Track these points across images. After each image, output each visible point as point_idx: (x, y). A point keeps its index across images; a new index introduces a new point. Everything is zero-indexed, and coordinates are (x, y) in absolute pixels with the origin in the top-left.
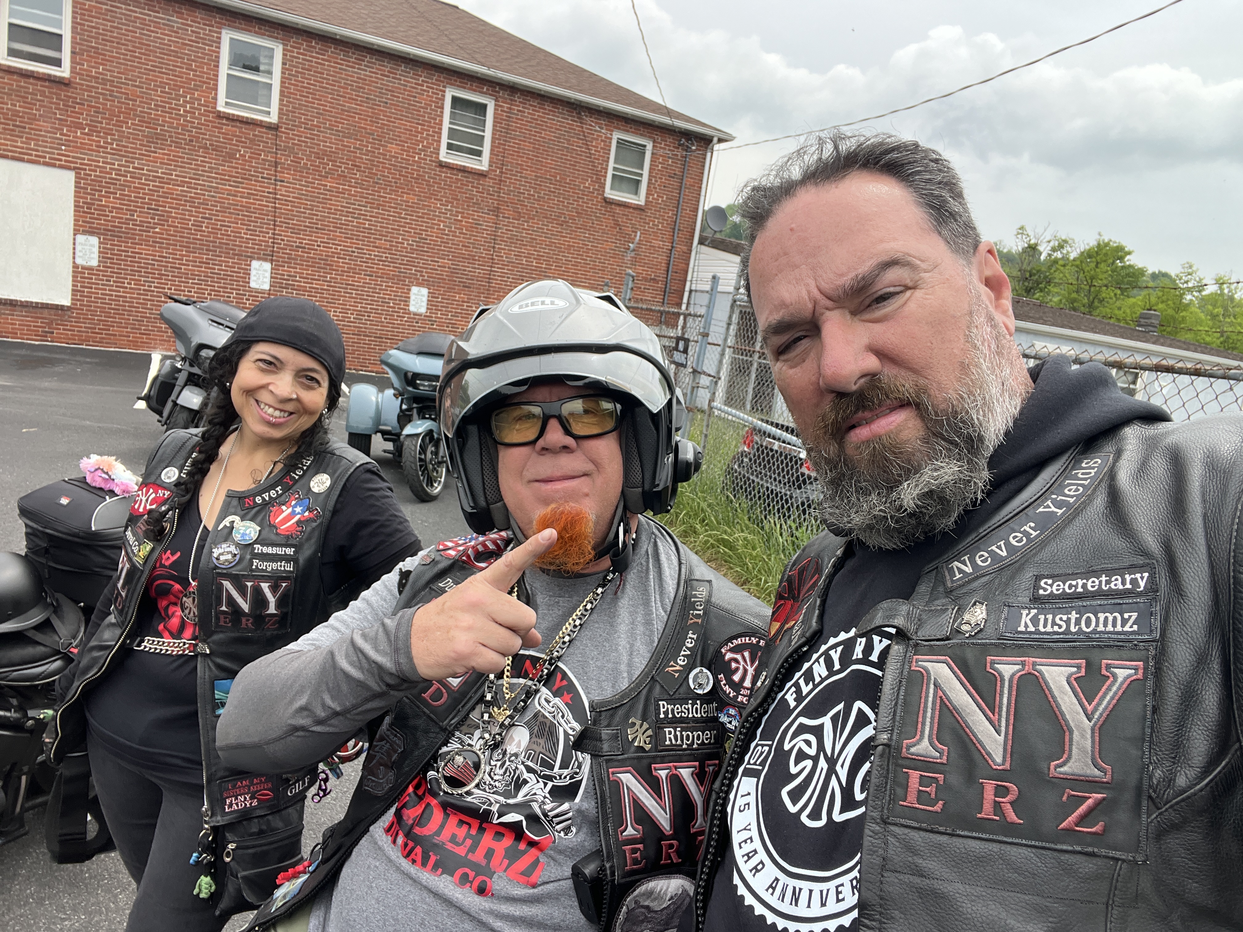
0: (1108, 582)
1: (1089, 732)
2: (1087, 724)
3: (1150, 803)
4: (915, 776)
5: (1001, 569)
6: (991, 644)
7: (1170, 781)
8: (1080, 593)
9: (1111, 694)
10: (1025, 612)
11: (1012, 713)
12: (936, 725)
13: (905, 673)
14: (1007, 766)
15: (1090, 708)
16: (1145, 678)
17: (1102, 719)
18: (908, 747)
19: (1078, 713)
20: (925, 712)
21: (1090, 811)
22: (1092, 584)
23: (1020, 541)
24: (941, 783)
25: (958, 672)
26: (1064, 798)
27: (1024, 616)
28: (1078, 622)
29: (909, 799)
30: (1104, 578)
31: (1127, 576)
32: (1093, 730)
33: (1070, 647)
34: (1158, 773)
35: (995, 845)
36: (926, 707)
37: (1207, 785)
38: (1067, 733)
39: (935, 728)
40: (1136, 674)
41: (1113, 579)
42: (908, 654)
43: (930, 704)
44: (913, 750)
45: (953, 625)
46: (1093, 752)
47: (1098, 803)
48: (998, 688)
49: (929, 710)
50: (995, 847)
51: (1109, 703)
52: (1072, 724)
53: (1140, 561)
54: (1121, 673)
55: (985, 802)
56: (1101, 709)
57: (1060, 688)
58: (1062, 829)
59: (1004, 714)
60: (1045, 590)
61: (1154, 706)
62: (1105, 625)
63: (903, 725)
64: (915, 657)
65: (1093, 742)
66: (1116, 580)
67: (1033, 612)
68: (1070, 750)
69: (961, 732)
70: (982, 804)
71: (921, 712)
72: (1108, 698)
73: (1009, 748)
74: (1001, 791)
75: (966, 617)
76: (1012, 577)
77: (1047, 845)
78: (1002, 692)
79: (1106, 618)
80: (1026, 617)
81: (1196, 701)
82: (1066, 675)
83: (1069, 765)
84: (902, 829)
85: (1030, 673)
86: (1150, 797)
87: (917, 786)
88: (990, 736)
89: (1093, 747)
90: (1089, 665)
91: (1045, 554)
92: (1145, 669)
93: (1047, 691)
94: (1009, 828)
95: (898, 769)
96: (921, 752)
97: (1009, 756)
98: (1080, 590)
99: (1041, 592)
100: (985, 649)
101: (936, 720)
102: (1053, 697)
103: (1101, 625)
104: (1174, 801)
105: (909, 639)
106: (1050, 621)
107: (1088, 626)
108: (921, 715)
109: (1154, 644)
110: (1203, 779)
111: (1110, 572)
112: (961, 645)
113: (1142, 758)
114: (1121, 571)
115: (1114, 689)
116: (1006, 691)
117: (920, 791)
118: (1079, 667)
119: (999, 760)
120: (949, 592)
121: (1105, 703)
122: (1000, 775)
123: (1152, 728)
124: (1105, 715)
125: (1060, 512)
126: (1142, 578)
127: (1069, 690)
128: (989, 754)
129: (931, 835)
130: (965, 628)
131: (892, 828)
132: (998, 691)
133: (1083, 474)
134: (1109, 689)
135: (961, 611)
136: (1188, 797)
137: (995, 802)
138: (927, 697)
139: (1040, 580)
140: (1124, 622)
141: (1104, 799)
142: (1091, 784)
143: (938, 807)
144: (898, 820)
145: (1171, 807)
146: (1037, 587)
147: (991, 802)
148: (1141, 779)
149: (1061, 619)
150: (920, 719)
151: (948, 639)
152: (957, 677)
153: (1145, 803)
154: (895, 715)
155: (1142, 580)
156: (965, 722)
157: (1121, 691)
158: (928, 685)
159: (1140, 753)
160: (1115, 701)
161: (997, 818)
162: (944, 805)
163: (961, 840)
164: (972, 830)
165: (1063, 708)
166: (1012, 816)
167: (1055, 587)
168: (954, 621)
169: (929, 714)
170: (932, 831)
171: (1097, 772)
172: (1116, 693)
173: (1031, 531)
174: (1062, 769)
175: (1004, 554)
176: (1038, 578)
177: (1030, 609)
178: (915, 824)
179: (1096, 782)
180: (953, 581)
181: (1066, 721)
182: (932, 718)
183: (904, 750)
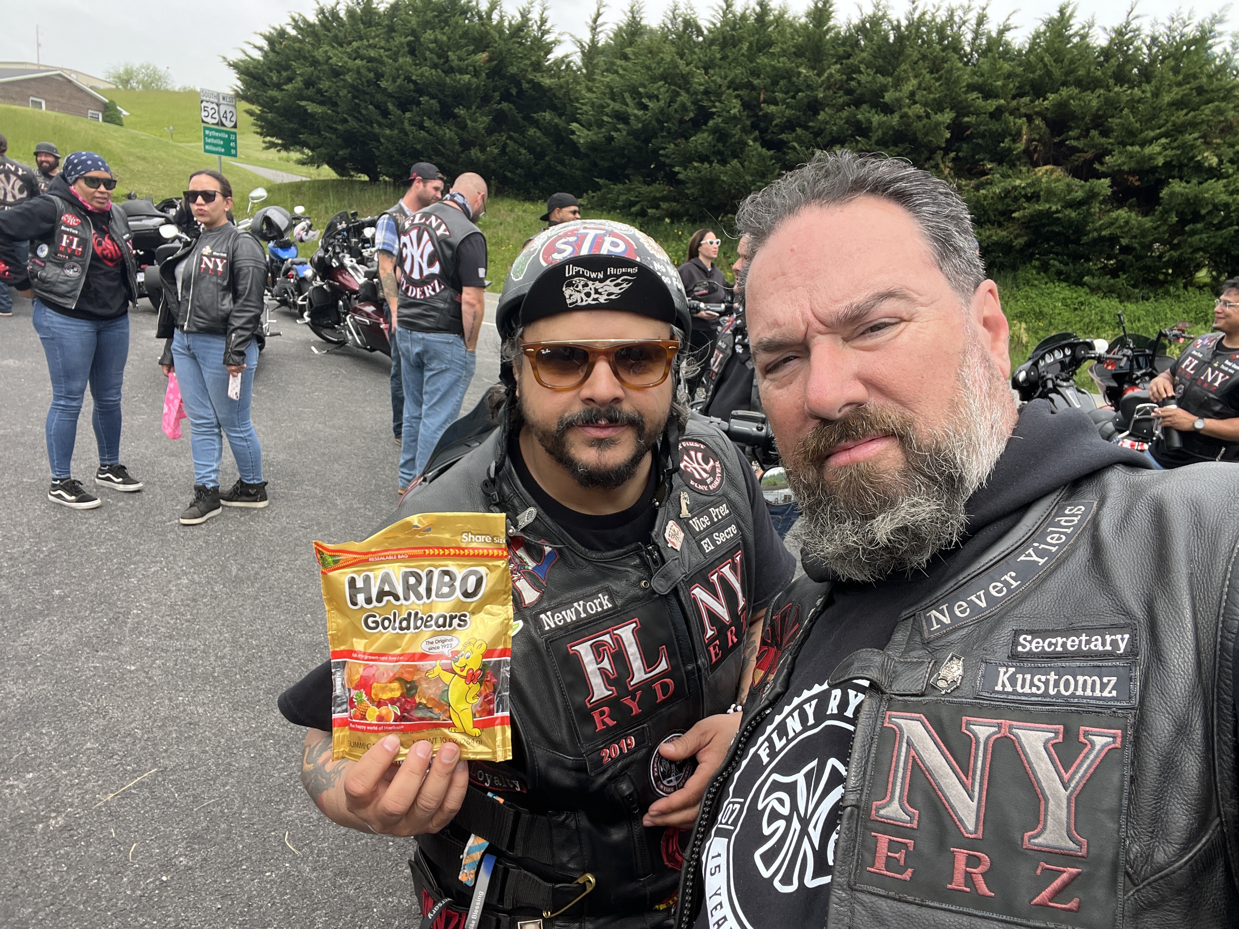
0: (1088, 642)
1: (1065, 801)
2: (1063, 794)
3: (1127, 879)
4: (884, 840)
5: (980, 621)
6: (967, 703)
7: (1147, 857)
8: (1059, 653)
9: (1088, 762)
10: (1002, 670)
11: (986, 778)
12: (907, 786)
13: (878, 729)
14: (980, 835)
15: (1066, 776)
16: (1123, 746)
17: (1079, 788)
18: (878, 809)
19: (1054, 781)
20: (896, 771)
21: (1065, 885)
22: (1072, 643)
23: (999, 592)
24: (911, 849)
25: (933, 731)
26: (1039, 872)
27: (1002, 674)
28: (1057, 684)
29: (877, 865)
30: (1084, 638)
31: (1107, 637)
32: (1069, 799)
33: (1048, 711)
34: (1136, 848)
35: (965, 918)
36: (897, 766)
37: (1186, 863)
38: (1043, 802)
39: (906, 790)
40: (1114, 742)
41: (1093, 639)
42: (882, 709)
43: (901, 764)
44: (882, 812)
45: (929, 679)
46: (1068, 823)
47: (1073, 878)
48: (973, 751)
49: (901, 770)
50: (965, 920)
51: (1086, 771)
52: (1048, 793)
53: (1121, 620)
54: (1100, 741)
55: (956, 872)
56: (1077, 777)
57: (1037, 753)
58: (1036, 905)
59: (978, 778)
60: (1024, 647)
61: (1132, 777)
62: (1084, 689)
63: (872, 786)
64: (888, 713)
65: (1069, 812)
66: (1097, 640)
67: (1012, 670)
68: (1045, 820)
69: (933, 795)
70: (953, 874)
71: (892, 772)
72: (1085, 766)
73: (982, 815)
74: (973, 861)
75: (943, 672)
76: (991, 631)
77: (1019, 921)
78: (976, 755)
79: (1085, 681)
80: (1003, 675)
81: (1174, 773)
82: (1043, 740)
83: (1043, 836)
84: (869, 896)
85: (1006, 737)
86: (1127, 873)
87: (885, 850)
88: (963, 801)
89: (1068, 818)
90: (1066, 732)
91: (1026, 608)
92: (1124, 737)
93: (1023, 757)
94: (981, 901)
95: (867, 832)
96: (892, 815)
97: (981, 823)
98: (1059, 649)
99: (1020, 649)
100: (961, 709)
101: (908, 781)
102: (1029, 763)
103: (1080, 689)
104: (1152, 878)
105: (883, 693)
106: (1028, 682)
107: (1067, 688)
108: (891, 775)
109: (1133, 712)
110: (1182, 857)
111: (1091, 631)
112: (936, 702)
113: (1119, 831)
114: (1102, 630)
115: (1092, 757)
116: (981, 754)
117: (888, 857)
118: (1056, 733)
119: (971, 828)
120: (926, 644)
121: (1082, 771)
122: (971, 844)
123: (1130, 799)
124: (1081, 784)
125: (1042, 561)
126: (1122, 639)
127: (1046, 756)
128: (961, 820)
129: (900, 905)
130: (941, 684)
131: (859, 895)
132: (973, 753)
133: (1066, 521)
134: (1086, 757)
135: (937, 664)
136: (1167, 875)
137: (966, 872)
138: (899, 756)
139: (1019, 635)
140: (1103, 686)
141: (1079, 874)
142: (1067, 858)
143: (907, 875)
144: (865, 887)
145: (1149, 884)
146: (1015, 643)
147: (962, 872)
148: (1118, 854)
149: (1039, 680)
150: (891, 779)
151: (923, 695)
152: (931, 736)
153: (1121, 879)
154: (865, 774)
155: (1123, 641)
156: (938, 784)
157: (1099, 760)
158: (901, 742)
159: (1116, 826)
160: (1092, 770)
161: (968, 890)
162: (913, 873)
163: (930, 911)
164: (941, 901)
165: (1039, 775)
166: (984, 889)
167: (1034, 644)
168: (931, 675)
169: (900, 774)
170: (899, 900)
171: (1072, 845)
172: (1093, 761)
173: (1012, 581)
174: (1036, 841)
175: (983, 605)
176: (1017, 633)
177: (1007, 667)
178: (882, 892)
179: (1071, 855)
180: (930, 632)
181: (1042, 789)
182: (903, 778)
183: (873, 812)
